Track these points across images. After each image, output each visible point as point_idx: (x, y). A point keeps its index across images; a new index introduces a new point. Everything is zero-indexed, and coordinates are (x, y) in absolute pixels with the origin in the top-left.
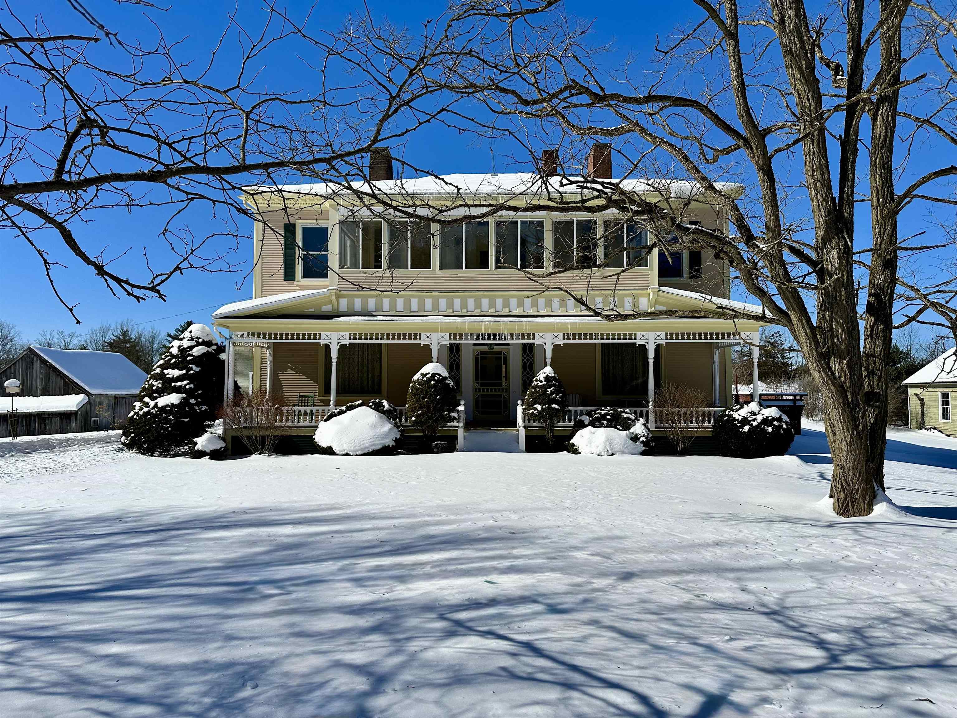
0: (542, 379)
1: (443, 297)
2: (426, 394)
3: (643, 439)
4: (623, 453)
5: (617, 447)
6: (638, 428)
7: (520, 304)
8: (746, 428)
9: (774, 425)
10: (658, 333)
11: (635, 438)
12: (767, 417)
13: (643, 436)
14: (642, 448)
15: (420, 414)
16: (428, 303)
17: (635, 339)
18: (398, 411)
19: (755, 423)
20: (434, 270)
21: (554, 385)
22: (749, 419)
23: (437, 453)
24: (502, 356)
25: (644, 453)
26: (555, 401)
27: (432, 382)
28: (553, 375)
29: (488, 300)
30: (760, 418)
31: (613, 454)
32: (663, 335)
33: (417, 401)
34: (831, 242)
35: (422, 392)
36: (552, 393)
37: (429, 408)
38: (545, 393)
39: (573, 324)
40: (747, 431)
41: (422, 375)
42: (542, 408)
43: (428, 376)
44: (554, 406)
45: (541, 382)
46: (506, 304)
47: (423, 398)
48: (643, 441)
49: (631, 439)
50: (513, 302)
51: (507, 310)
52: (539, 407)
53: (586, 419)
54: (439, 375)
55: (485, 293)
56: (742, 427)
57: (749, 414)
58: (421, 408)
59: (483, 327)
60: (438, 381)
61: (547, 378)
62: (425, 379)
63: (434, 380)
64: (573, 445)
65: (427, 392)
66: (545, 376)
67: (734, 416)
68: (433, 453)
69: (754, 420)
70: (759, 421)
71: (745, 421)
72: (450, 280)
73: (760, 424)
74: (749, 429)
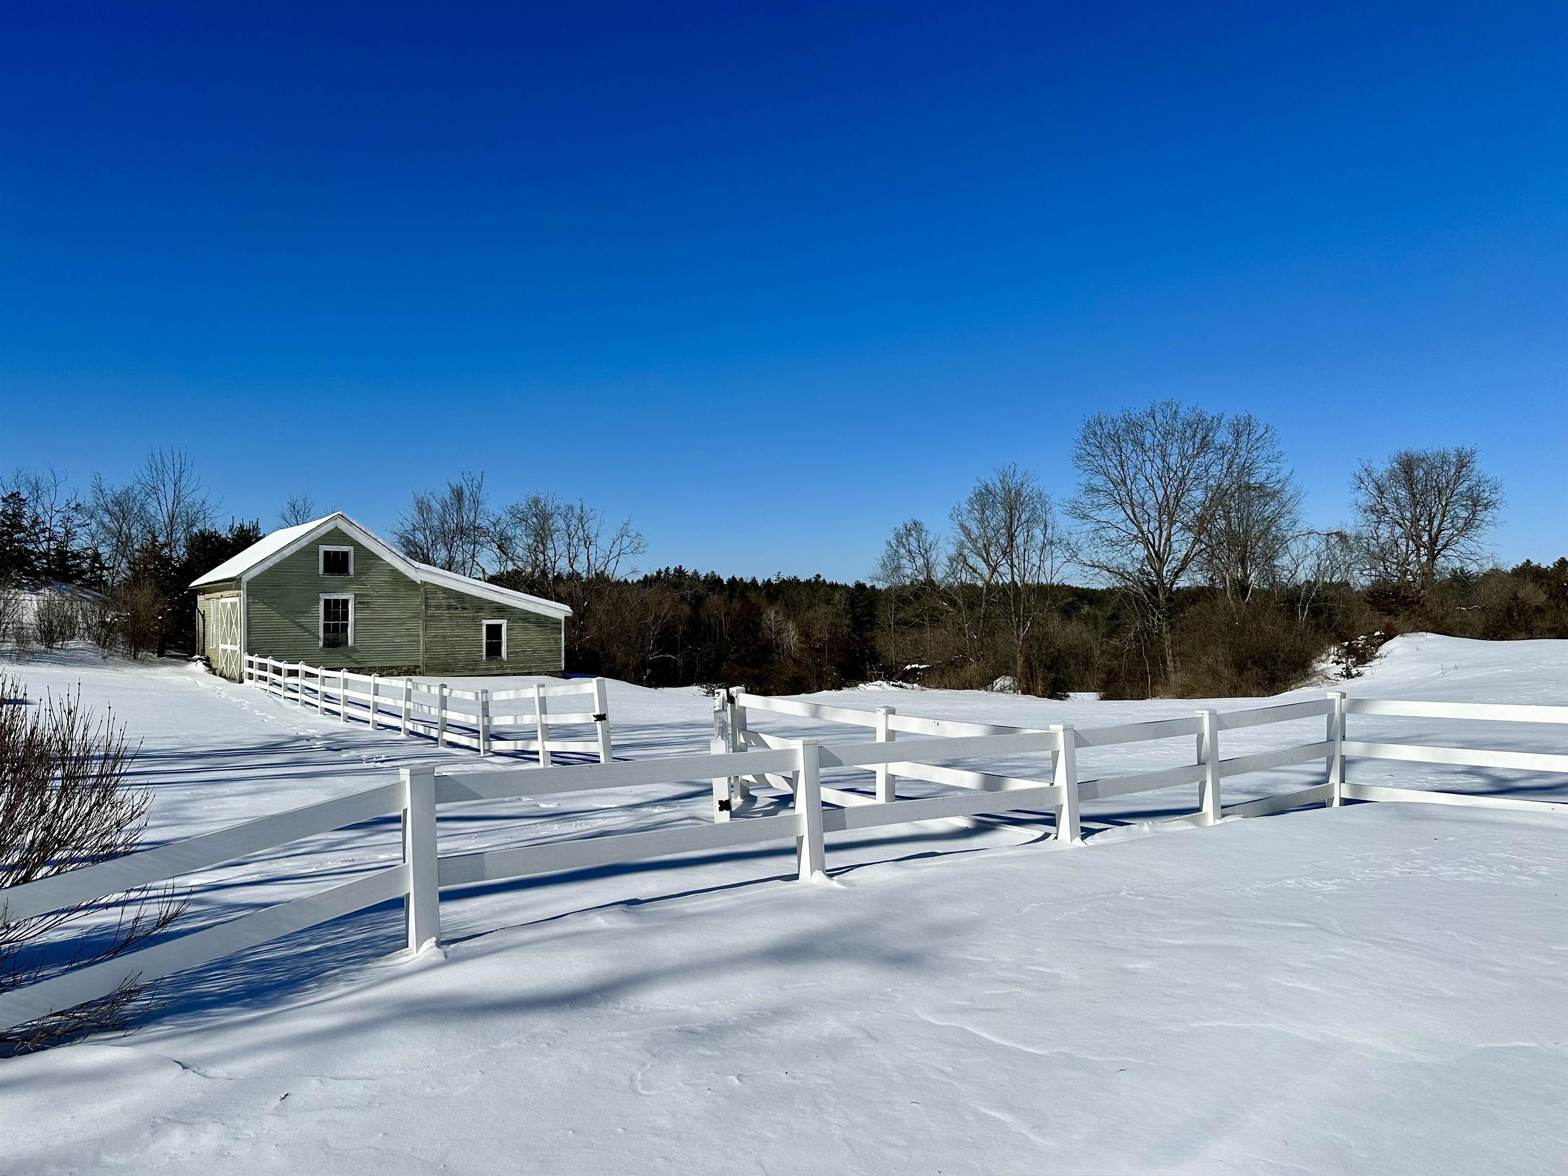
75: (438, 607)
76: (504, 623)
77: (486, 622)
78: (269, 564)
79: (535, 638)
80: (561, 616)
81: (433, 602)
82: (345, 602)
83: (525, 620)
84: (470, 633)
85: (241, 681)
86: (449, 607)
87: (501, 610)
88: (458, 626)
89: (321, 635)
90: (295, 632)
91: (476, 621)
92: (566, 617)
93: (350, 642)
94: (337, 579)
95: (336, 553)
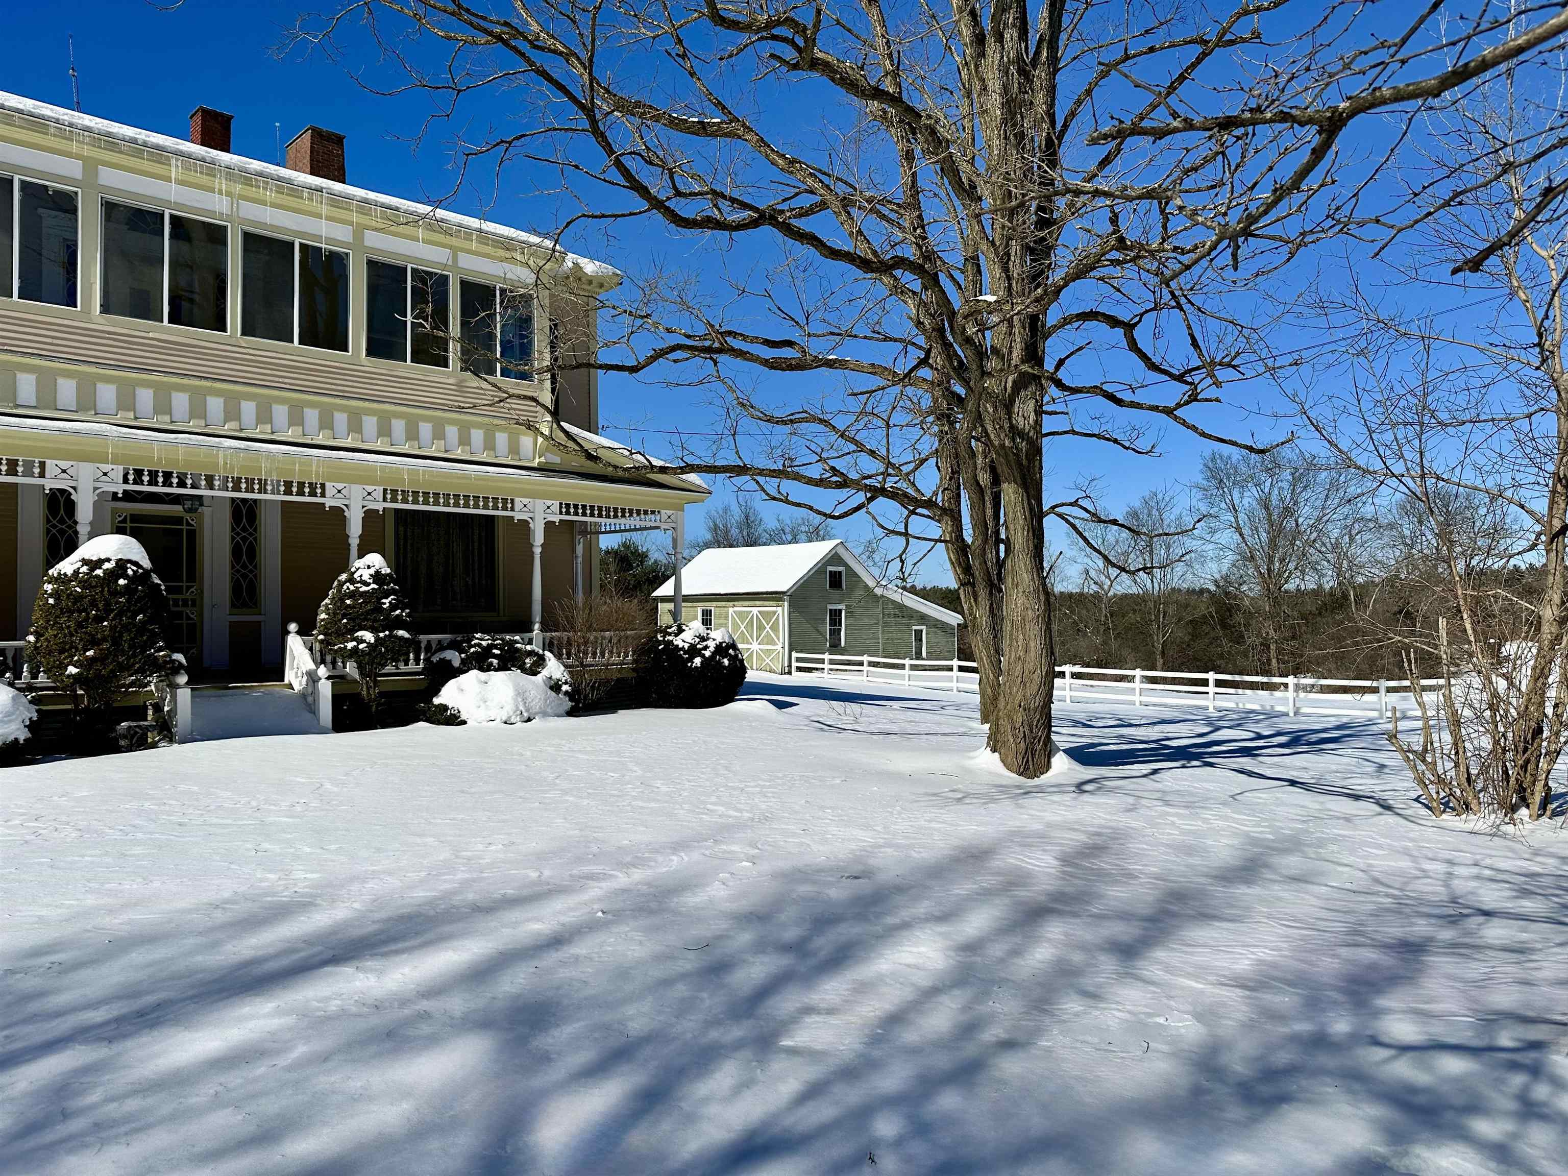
0: (366, 577)
1: (108, 380)
2: (107, 610)
3: (565, 688)
4: (545, 714)
5: (536, 705)
6: (554, 668)
7: (296, 419)
8: (698, 661)
9: (730, 655)
10: (549, 503)
11: (555, 687)
12: (721, 643)
13: (566, 683)
14: (569, 704)
15: (93, 659)
16: (67, 390)
17: (512, 509)
18: (10, 655)
19: (707, 653)
20: (87, 310)
21: (393, 591)
22: (699, 646)
23: (129, 749)
24: (185, 527)
25: (571, 713)
26: (399, 623)
27: (122, 582)
28: (388, 571)
29: (221, 401)
30: (712, 645)
31: (529, 720)
32: (556, 507)
33: (80, 625)
34: (1026, 388)
35: (93, 604)
36: (393, 607)
37: (116, 642)
38: (379, 609)
39: (413, 472)
40: (699, 665)
41: (85, 562)
42: (377, 639)
43: (107, 566)
44: (401, 633)
45: (368, 584)
46: (265, 416)
47: (99, 619)
48: (566, 693)
49: (551, 688)
50: (280, 412)
51: (268, 428)
52: (369, 636)
53: (455, 658)
54: (136, 564)
55: (219, 385)
56: (691, 659)
57: (697, 640)
58: (93, 643)
59: (221, 462)
60: (135, 579)
61: (378, 577)
62: (99, 572)
63: (125, 576)
64: (444, 708)
65: (108, 604)
66: (372, 571)
67: (675, 643)
68: (117, 750)
69: (706, 648)
70: (712, 649)
71: (693, 651)
72: (128, 341)
73: (714, 654)
74: (702, 663)
75: (889, 615)
76: (924, 628)
77: (914, 628)
78: (799, 584)
79: (941, 638)
80: (954, 623)
81: (886, 612)
82: (840, 611)
83: (935, 626)
84: (906, 636)
85: (790, 673)
86: (895, 616)
87: (923, 618)
88: (900, 631)
89: (828, 637)
90: (815, 635)
91: (909, 626)
92: (958, 625)
93: (843, 644)
94: (836, 592)
95: (835, 572)
